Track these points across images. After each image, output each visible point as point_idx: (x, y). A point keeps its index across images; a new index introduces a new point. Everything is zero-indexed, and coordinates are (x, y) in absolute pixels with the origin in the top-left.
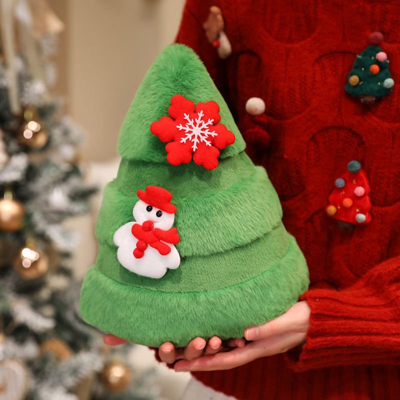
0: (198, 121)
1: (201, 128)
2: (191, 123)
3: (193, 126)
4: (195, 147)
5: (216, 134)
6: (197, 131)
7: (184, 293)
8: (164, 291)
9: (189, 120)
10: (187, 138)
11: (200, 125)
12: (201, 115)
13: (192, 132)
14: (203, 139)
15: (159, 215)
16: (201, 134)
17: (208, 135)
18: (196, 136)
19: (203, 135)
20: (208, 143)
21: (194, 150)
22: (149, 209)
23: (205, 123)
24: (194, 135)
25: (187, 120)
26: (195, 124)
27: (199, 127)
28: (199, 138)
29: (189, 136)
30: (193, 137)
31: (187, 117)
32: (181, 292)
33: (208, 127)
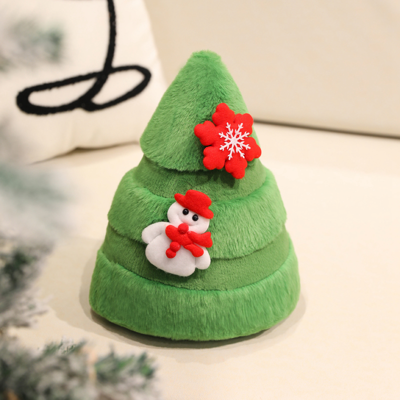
0: (237, 132)
1: (238, 139)
2: (231, 132)
3: (232, 136)
4: (230, 156)
5: (250, 148)
6: (234, 141)
7: (207, 290)
8: (188, 288)
9: (229, 129)
10: (225, 146)
11: (238, 136)
12: (240, 127)
13: (230, 141)
14: (238, 149)
15: (195, 219)
16: (237, 144)
17: (243, 147)
18: (233, 146)
19: (239, 146)
20: (242, 155)
21: (229, 159)
22: (185, 213)
23: (242, 135)
24: (231, 145)
25: (228, 129)
26: (234, 134)
27: (237, 137)
28: (235, 148)
29: (227, 145)
30: (230, 146)
31: (229, 127)
32: (204, 290)
33: (243, 140)
